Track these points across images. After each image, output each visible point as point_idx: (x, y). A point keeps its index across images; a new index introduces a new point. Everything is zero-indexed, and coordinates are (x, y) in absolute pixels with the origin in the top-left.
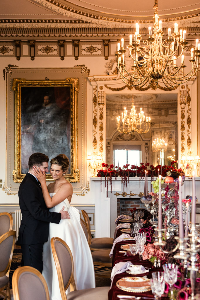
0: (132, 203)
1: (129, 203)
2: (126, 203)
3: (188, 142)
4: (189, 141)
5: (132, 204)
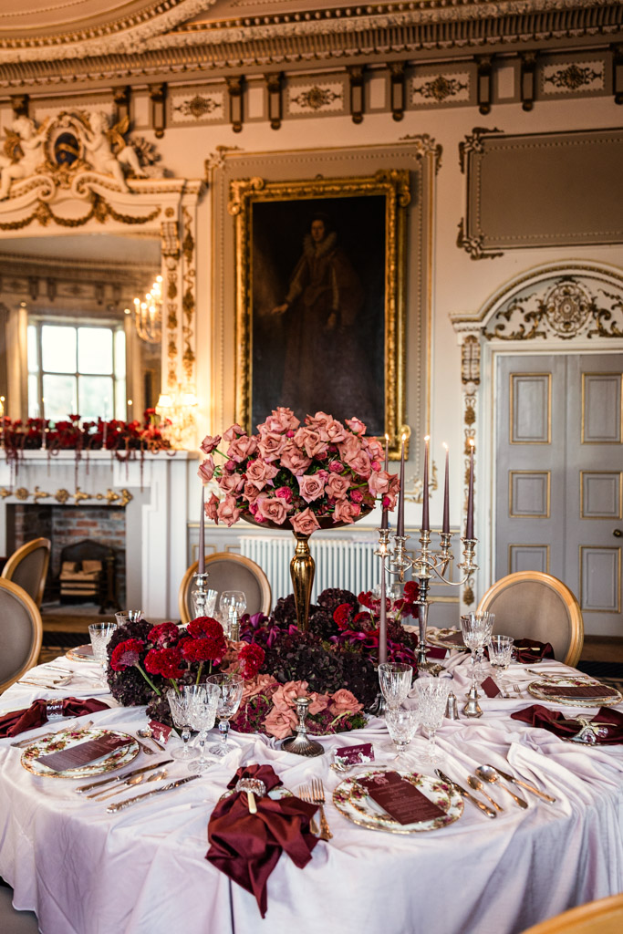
0: (80, 517)
1: (73, 516)
2: (66, 516)
3: (185, 358)
4: (190, 356)
5: (80, 520)
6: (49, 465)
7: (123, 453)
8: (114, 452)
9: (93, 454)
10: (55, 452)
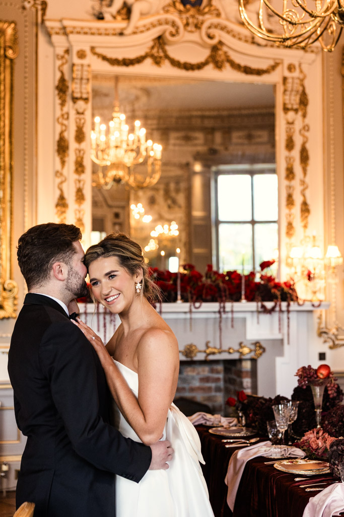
3: (301, 210)
4: (306, 209)
6: (191, 319)
7: (269, 305)
8: (260, 304)
9: (237, 306)
10: (197, 304)
